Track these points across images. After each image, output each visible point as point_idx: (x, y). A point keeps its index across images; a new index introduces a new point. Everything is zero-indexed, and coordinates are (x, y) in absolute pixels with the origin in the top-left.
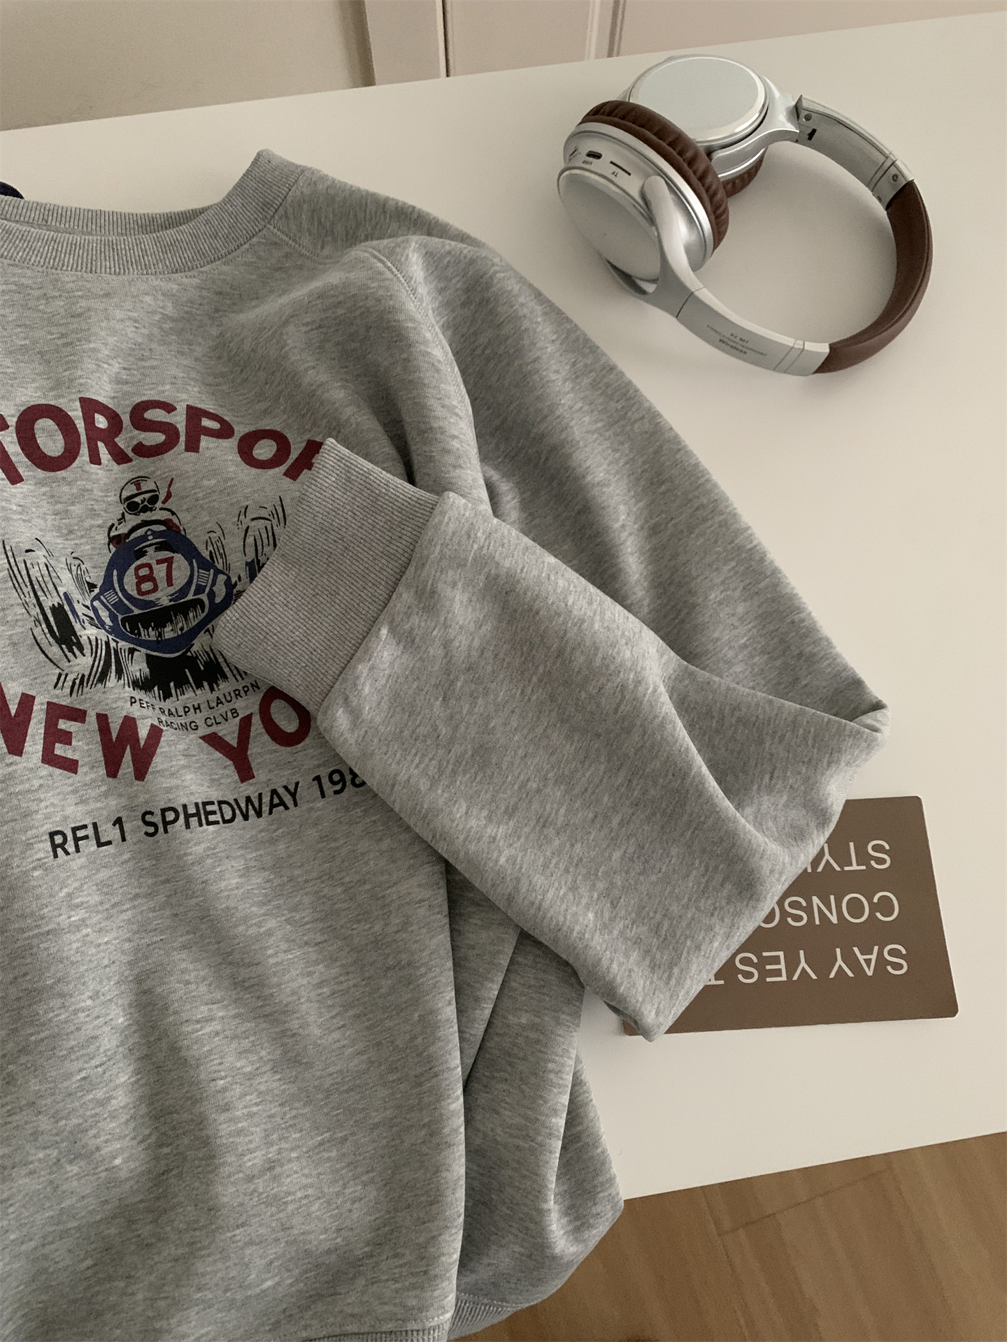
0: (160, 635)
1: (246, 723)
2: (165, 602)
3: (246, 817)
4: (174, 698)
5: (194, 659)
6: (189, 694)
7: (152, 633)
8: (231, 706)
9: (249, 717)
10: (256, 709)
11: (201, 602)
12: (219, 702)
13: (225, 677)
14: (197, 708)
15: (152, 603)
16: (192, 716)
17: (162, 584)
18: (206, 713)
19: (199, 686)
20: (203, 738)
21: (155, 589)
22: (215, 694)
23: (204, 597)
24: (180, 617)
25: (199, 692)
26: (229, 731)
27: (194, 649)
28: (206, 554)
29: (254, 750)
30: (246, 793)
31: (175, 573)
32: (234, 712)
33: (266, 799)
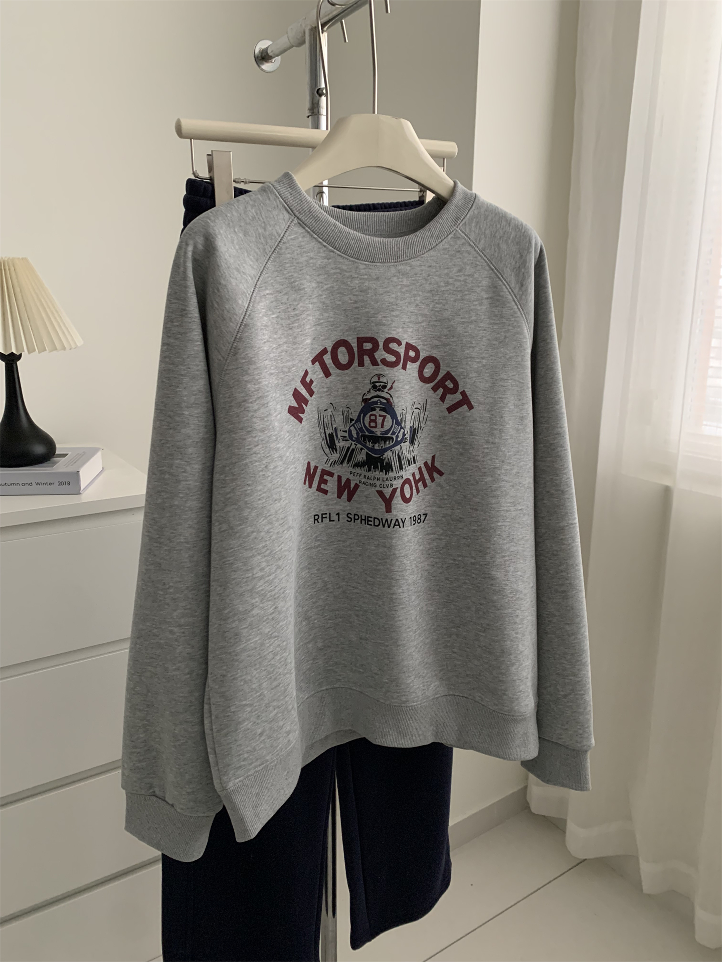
0: (373, 446)
1: (395, 490)
2: (379, 434)
3: (384, 526)
4: (371, 472)
5: (383, 460)
6: (377, 472)
7: (371, 444)
8: (391, 482)
9: (397, 488)
10: (400, 486)
11: (392, 438)
12: (387, 480)
13: (392, 470)
14: (378, 479)
15: (373, 432)
16: (375, 481)
17: (379, 426)
18: (381, 482)
19: (382, 471)
20: (377, 491)
21: (376, 427)
22: (387, 476)
23: (394, 437)
24: (383, 442)
25: (381, 473)
26: (387, 492)
27: (384, 456)
28: (399, 419)
29: (395, 501)
30: (386, 517)
31: (385, 423)
32: (392, 485)
33: (393, 522)
